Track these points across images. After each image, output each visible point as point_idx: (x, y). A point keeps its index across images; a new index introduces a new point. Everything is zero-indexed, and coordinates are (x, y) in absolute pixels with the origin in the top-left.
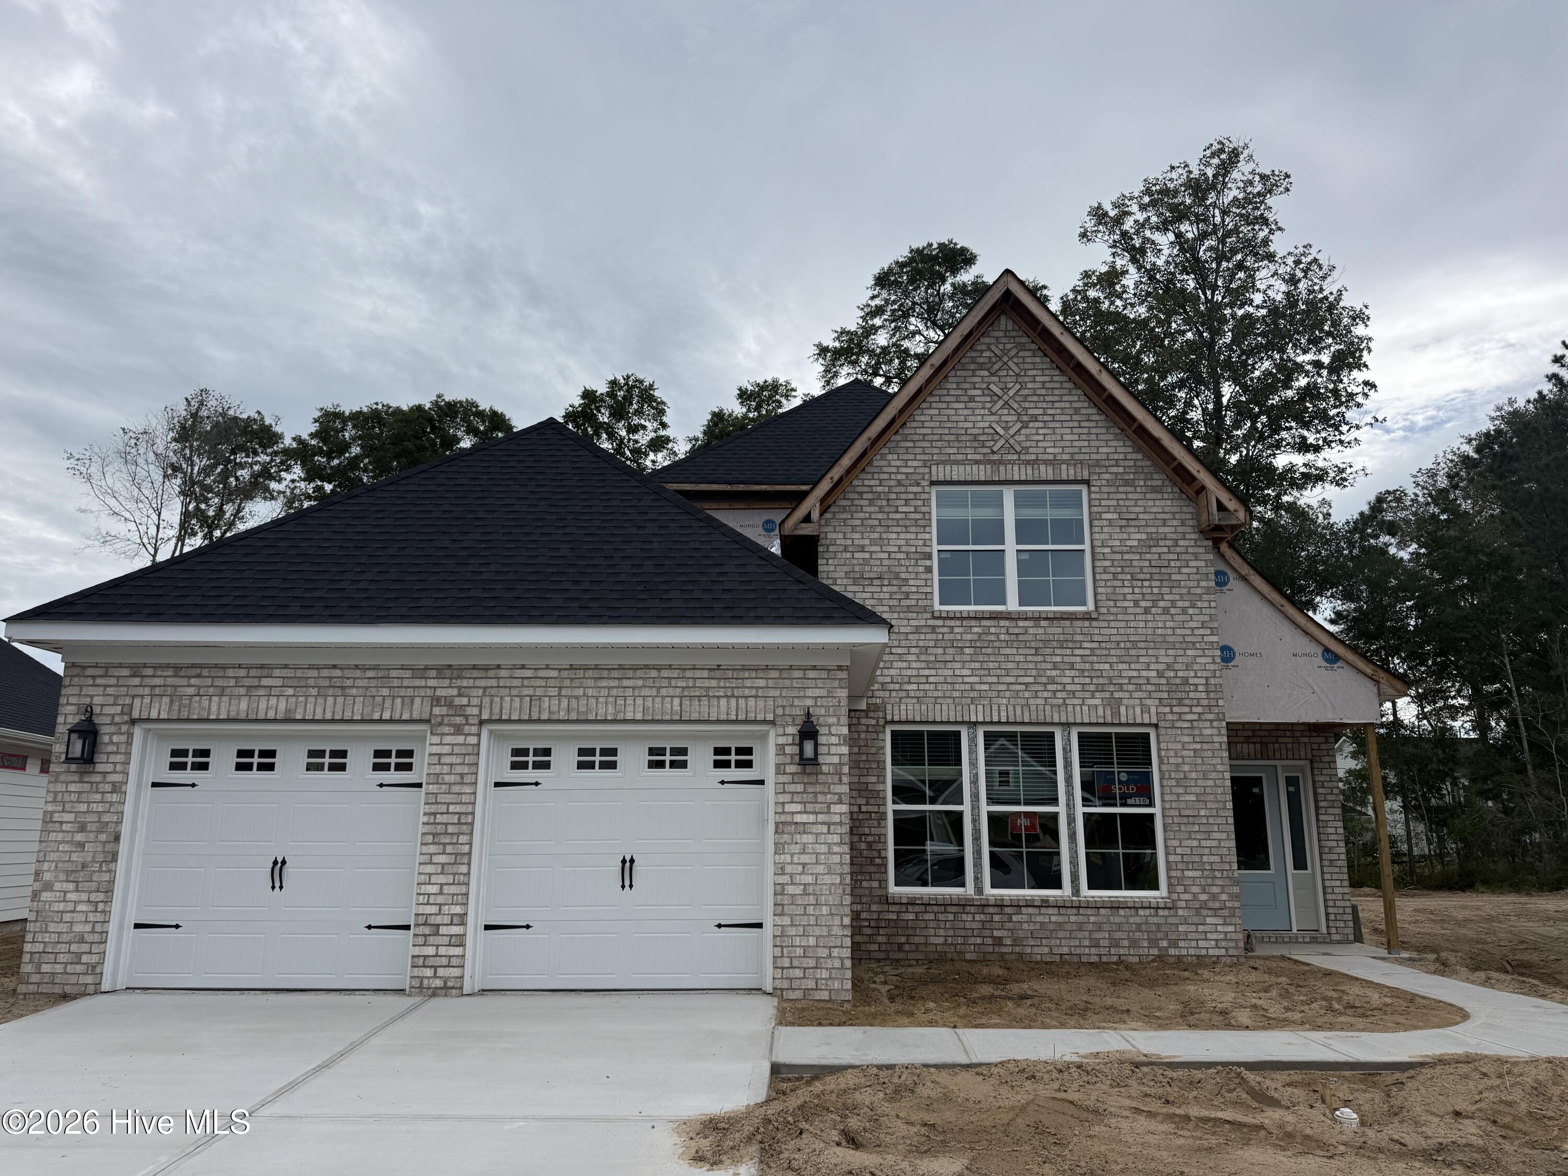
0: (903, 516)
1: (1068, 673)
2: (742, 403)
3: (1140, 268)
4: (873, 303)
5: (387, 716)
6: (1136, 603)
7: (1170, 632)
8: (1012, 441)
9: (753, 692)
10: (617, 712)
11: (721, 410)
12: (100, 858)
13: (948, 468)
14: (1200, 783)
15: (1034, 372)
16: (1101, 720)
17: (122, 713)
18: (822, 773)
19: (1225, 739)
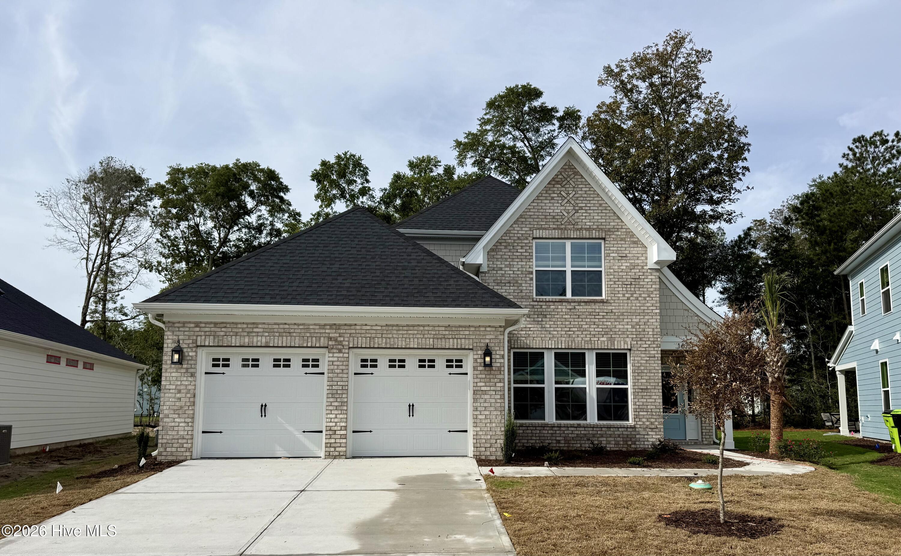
0: (520, 254)
1: (592, 326)
2: (411, 170)
3: (630, 100)
4: (486, 117)
5: (309, 345)
6: (624, 295)
7: (638, 308)
8: (571, 219)
9: (464, 336)
10: (406, 345)
11: (399, 173)
12: (188, 404)
13: (541, 231)
14: (648, 374)
15: (582, 186)
16: (606, 347)
17: (193, 343)
18: (493, 370)
19: (660, 355)
